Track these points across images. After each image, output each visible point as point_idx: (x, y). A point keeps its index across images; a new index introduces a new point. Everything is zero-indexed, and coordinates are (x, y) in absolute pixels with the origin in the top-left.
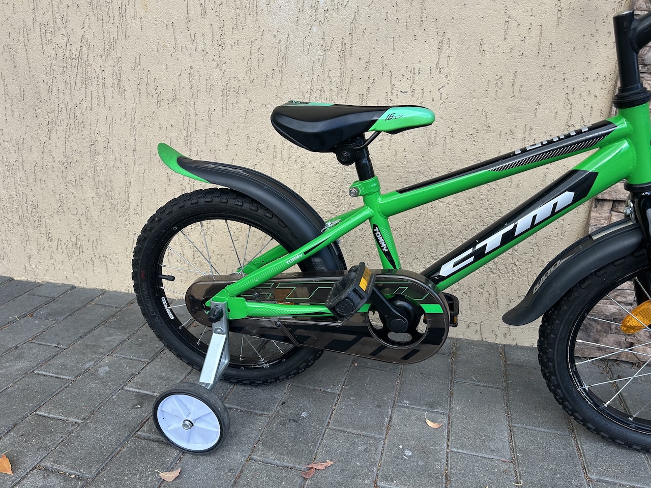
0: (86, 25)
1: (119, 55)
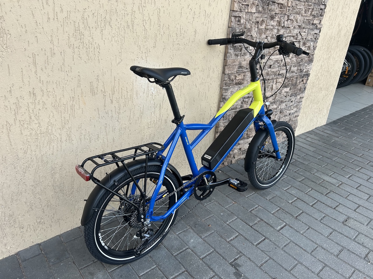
0: (51, 116)
1: (70, 126)
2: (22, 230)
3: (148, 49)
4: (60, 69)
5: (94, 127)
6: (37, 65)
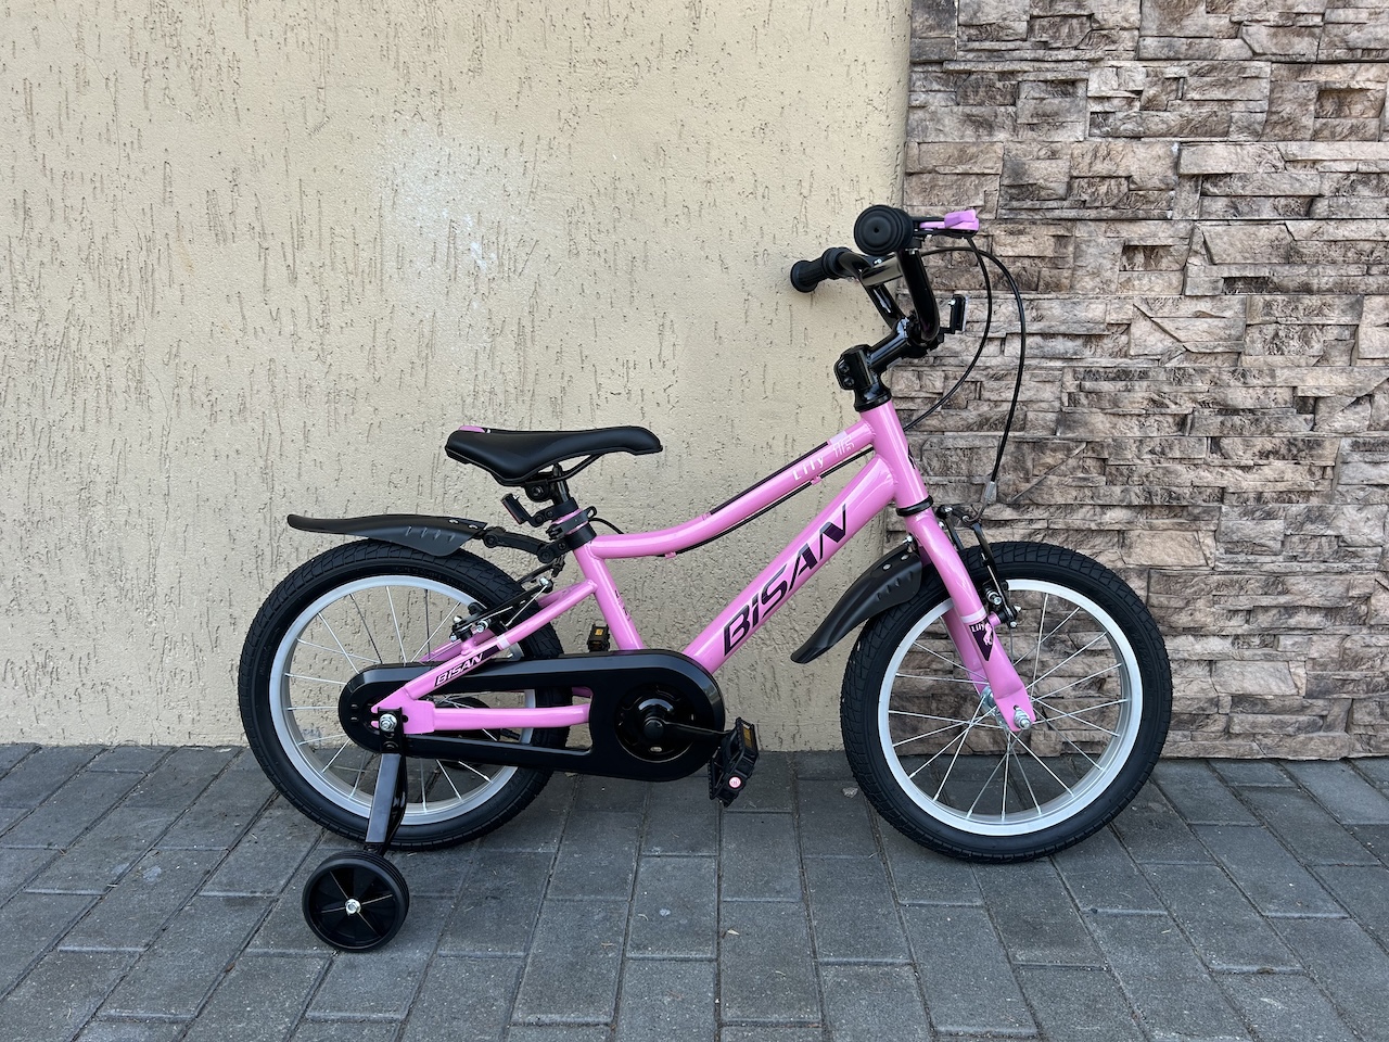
0: (77, 294)
1: (139, 342)
4: (104, 136)
5: (229, 361)
6: (36, 119)
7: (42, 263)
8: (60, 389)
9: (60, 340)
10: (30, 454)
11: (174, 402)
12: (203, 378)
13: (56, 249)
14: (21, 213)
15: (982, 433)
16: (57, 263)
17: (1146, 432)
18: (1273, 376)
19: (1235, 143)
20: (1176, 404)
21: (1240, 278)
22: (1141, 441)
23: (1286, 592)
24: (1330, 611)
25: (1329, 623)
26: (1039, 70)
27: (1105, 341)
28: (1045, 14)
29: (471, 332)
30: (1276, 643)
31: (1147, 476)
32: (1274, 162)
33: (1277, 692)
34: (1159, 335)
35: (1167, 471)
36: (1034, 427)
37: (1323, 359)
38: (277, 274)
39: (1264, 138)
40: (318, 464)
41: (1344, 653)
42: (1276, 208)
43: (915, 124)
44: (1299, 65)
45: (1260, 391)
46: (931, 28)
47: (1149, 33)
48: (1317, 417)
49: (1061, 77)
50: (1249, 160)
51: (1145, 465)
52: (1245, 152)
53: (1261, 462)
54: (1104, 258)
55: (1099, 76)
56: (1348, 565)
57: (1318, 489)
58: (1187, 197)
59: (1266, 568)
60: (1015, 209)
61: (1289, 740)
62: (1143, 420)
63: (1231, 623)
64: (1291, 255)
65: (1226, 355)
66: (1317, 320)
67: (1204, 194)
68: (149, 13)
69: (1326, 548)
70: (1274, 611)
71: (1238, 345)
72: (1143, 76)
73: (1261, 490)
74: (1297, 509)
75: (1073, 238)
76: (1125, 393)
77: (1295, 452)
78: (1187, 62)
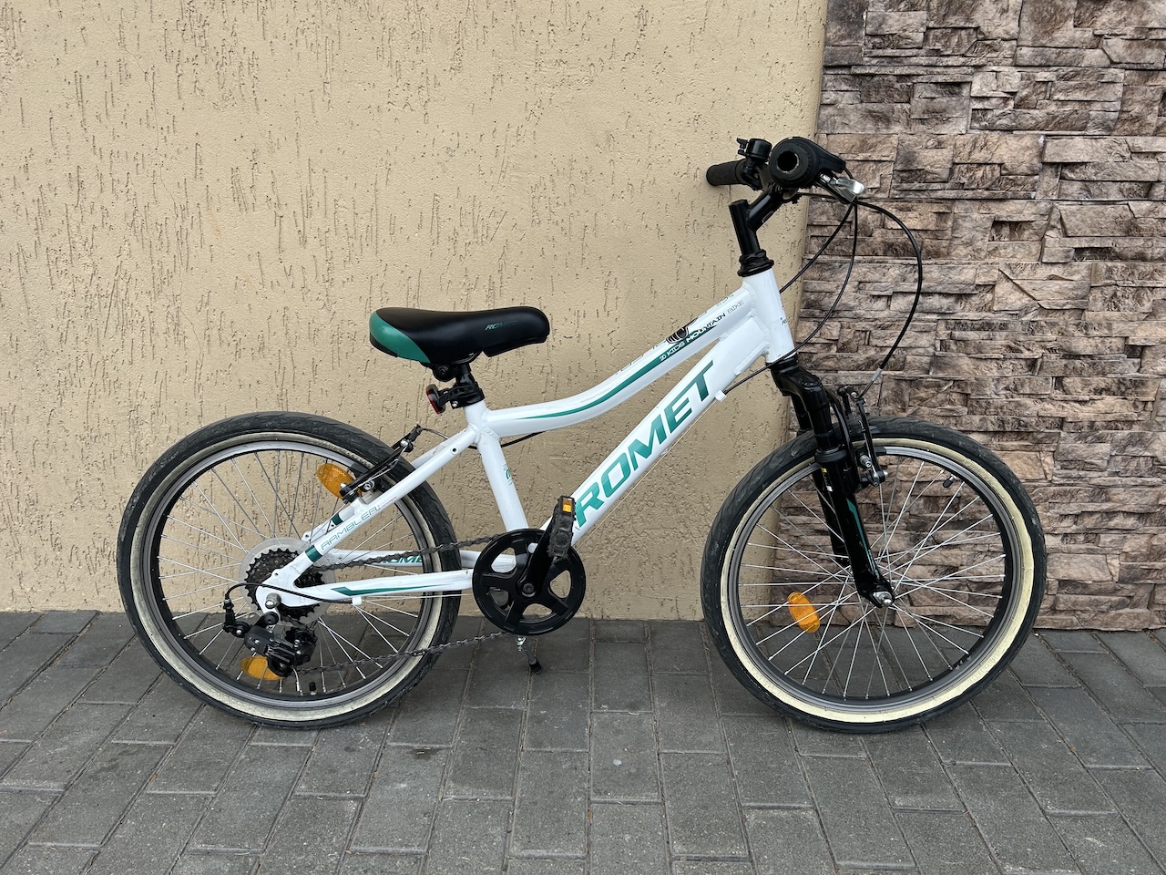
0: (124, 253)
1: (177, 292)
2: (58, 553)
3: (431, 78)
4: (144, 121)
5: (250, 309)
6: (86, 106)
7: (94, 227)
8: (111, 330)
9: (111, 291)
10: (88, 382)
11: (206, 341)
12: (229, 323)
13: (105, 215)
14: (76, 185)
15: (869, 372)
16: (107, 227)
17: (1003, 373)
18: (1109, 327)
19: (1093, 137)
20: (1029, 350)
21: (1087, 249)
22: (998, 380)
23: (1108, 500)
24: (1141, 516)
25: (1141, 525)
26: (932, 73)
27: (973, 298)
28: (939, 26)
29: (451, 287)
30: (1097, 540)
31: (1001, 408)
32: (1123, 153)
33: (1096, 578)
34: (1018, 294)
35: (1018, 404)
36: (911, 368)
37: (1151, 315)
38: (290, 237)
39: (1115, 133)
40: (324, 392)
41: (1151, 548)
42: (1121, 191)
43: (825, 118)
44: (1147, 72)
45: (1097, 339)
46: (843, 37)
47: (1025, 43)
48: (1143, 361)
49: (949, 80)
50: (1102, 151)
51: (1001, 400)
52: (1099, 144)
53: (1095, 397)
54: (977, 231)
55: (981, 79)
56: (1159, 479)
57: (1140, 419)
58: (1049, 180)
59: (1094, 481)
60: (905, 190)
61: (1102, 615)
62: (1000, 362)
63: (1064, 524)
64: (1131, 229)
65: (1072, 312)
66: (1150, 283)
67: (1062, 178)
68: (181, 17)
69: (1143, 466)
70: (1098, 516)
71: (1083, 303)
72: (1019, 79)
73: (1093, 420)
74: (1122, 434)
75: (952, 214)
76: (988, 342)
77: (1123, 389)
78: (1055, 68)
